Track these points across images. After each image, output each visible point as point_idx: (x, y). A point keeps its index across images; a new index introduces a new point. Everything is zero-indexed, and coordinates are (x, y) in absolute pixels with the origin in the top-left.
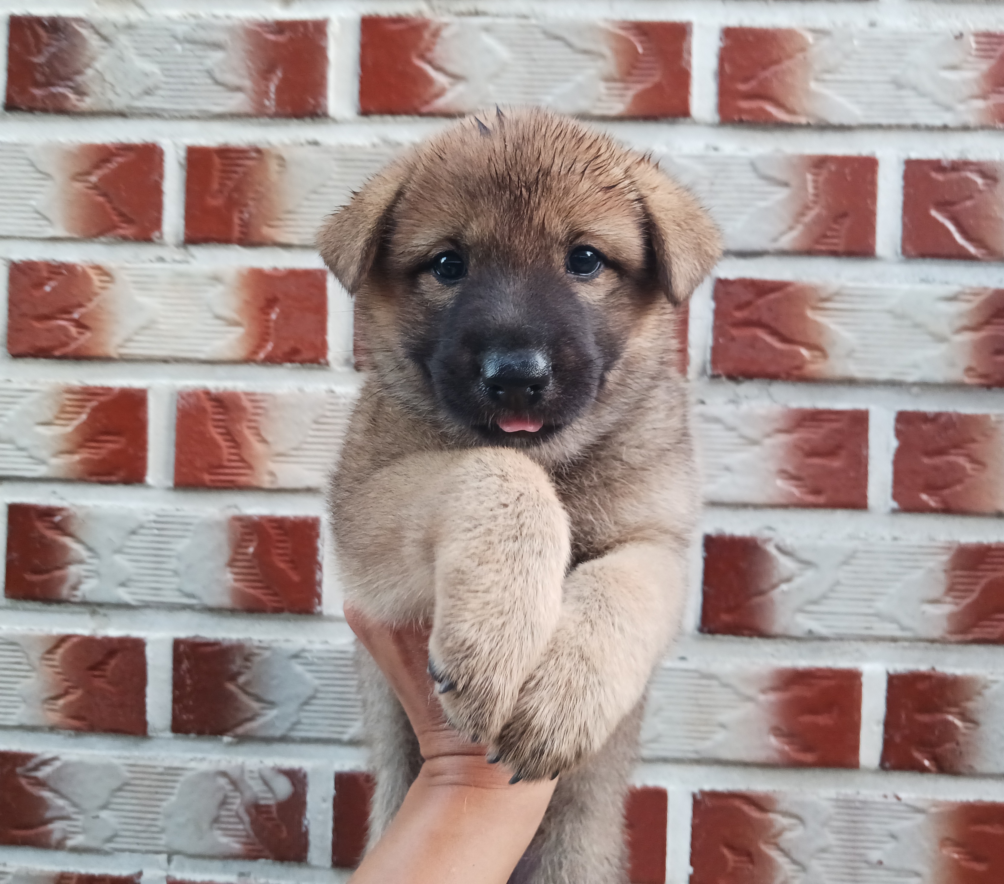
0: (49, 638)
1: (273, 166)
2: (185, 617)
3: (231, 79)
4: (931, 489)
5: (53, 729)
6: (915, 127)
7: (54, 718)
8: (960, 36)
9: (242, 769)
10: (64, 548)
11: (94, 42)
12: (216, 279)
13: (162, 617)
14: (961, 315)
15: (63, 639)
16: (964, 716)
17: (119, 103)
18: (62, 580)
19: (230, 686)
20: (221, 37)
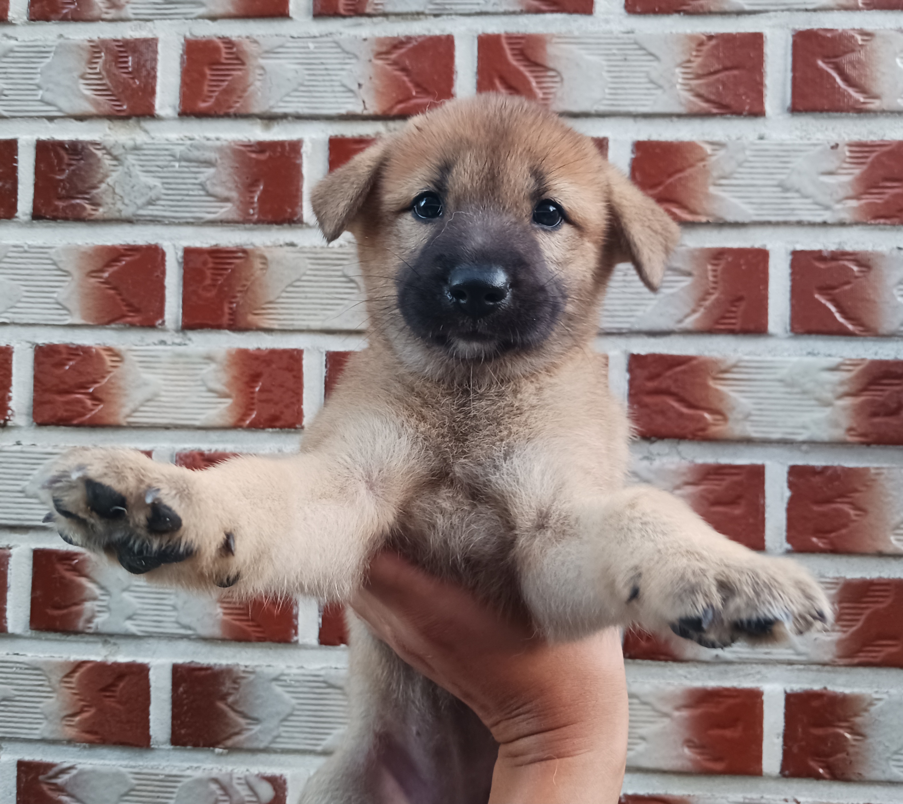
0: (67, 664)
1: (257, 264)
2: (183, 645)
3: (220, 191)
4: (820, 532)
5: (70, 742)
6: (800, 224)
7: (71, 732)
8: (835, 147)
9: (230, 775)
10: (81, 588)
11: (107, 161)
12: (209, 358)
13: (163, 646)
14: (842, 383)
15: (80, 664)
16: (852, 731)
17: (127, 212)
18: (79, 614)
19: (221, 705)
20: (212, 156)
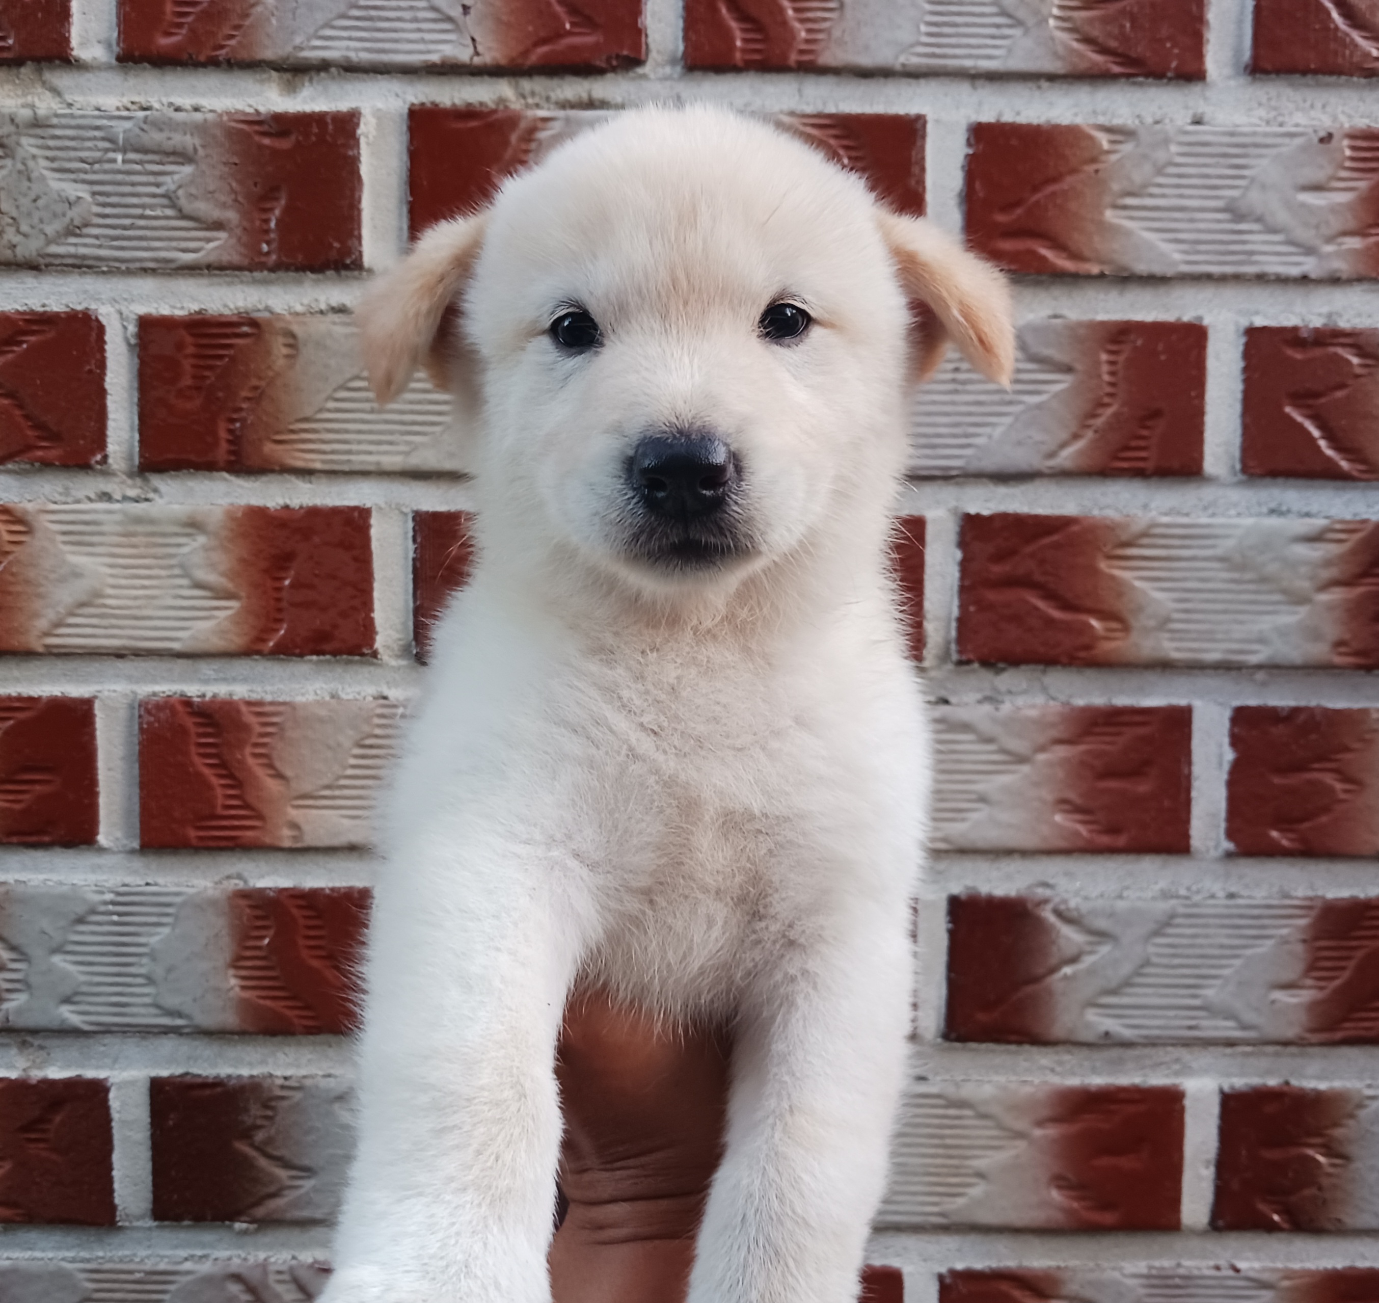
1: (279, 348)
2: (168, 1045)
3: (204, 208)
4: (1284, 822)
6: (1261, 279)
8: (1327, 139)
9: (263, 1266)
12: (194, 525)
13: (131, 1047)
14: (1328, 563)
16: (1330, 1150)
17: (28, 248)
19: (242, 1147)
20: (189, 141)
